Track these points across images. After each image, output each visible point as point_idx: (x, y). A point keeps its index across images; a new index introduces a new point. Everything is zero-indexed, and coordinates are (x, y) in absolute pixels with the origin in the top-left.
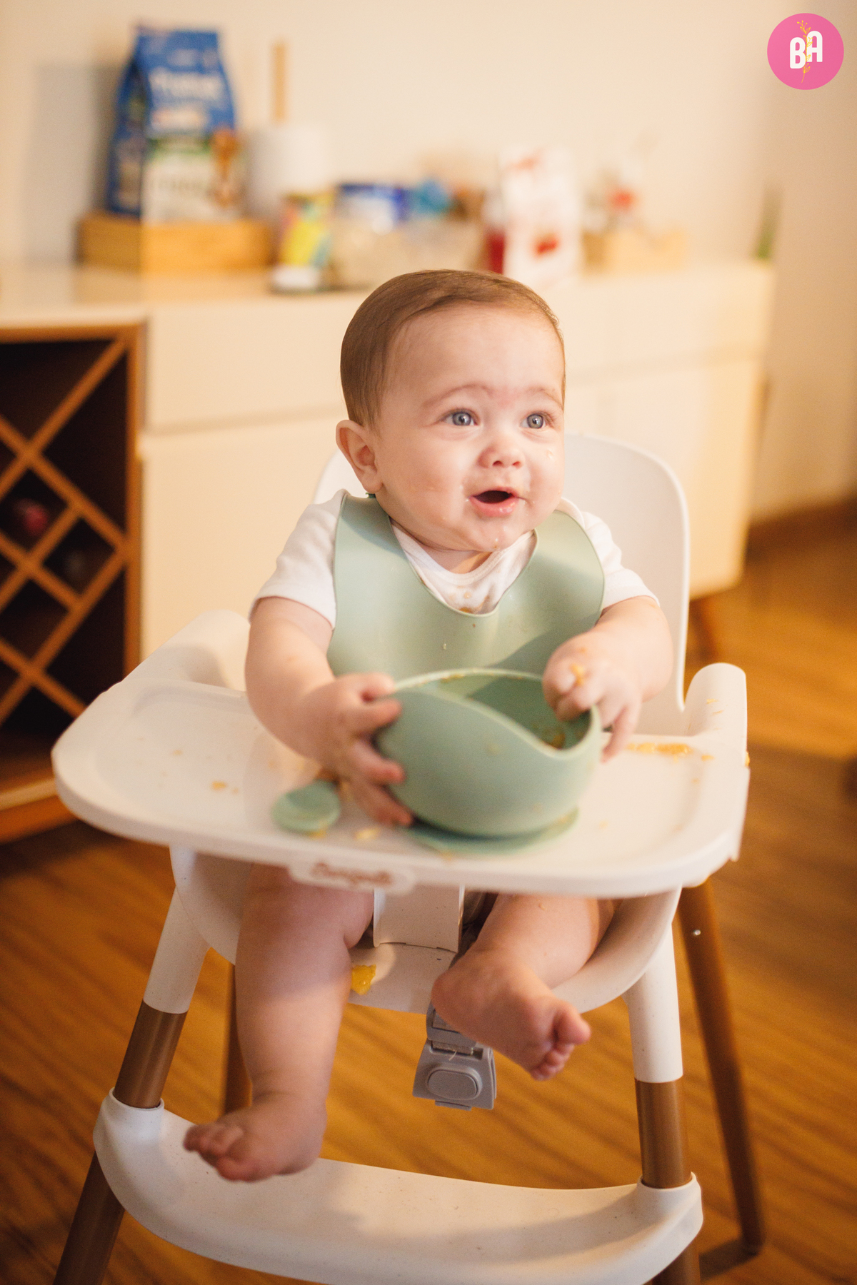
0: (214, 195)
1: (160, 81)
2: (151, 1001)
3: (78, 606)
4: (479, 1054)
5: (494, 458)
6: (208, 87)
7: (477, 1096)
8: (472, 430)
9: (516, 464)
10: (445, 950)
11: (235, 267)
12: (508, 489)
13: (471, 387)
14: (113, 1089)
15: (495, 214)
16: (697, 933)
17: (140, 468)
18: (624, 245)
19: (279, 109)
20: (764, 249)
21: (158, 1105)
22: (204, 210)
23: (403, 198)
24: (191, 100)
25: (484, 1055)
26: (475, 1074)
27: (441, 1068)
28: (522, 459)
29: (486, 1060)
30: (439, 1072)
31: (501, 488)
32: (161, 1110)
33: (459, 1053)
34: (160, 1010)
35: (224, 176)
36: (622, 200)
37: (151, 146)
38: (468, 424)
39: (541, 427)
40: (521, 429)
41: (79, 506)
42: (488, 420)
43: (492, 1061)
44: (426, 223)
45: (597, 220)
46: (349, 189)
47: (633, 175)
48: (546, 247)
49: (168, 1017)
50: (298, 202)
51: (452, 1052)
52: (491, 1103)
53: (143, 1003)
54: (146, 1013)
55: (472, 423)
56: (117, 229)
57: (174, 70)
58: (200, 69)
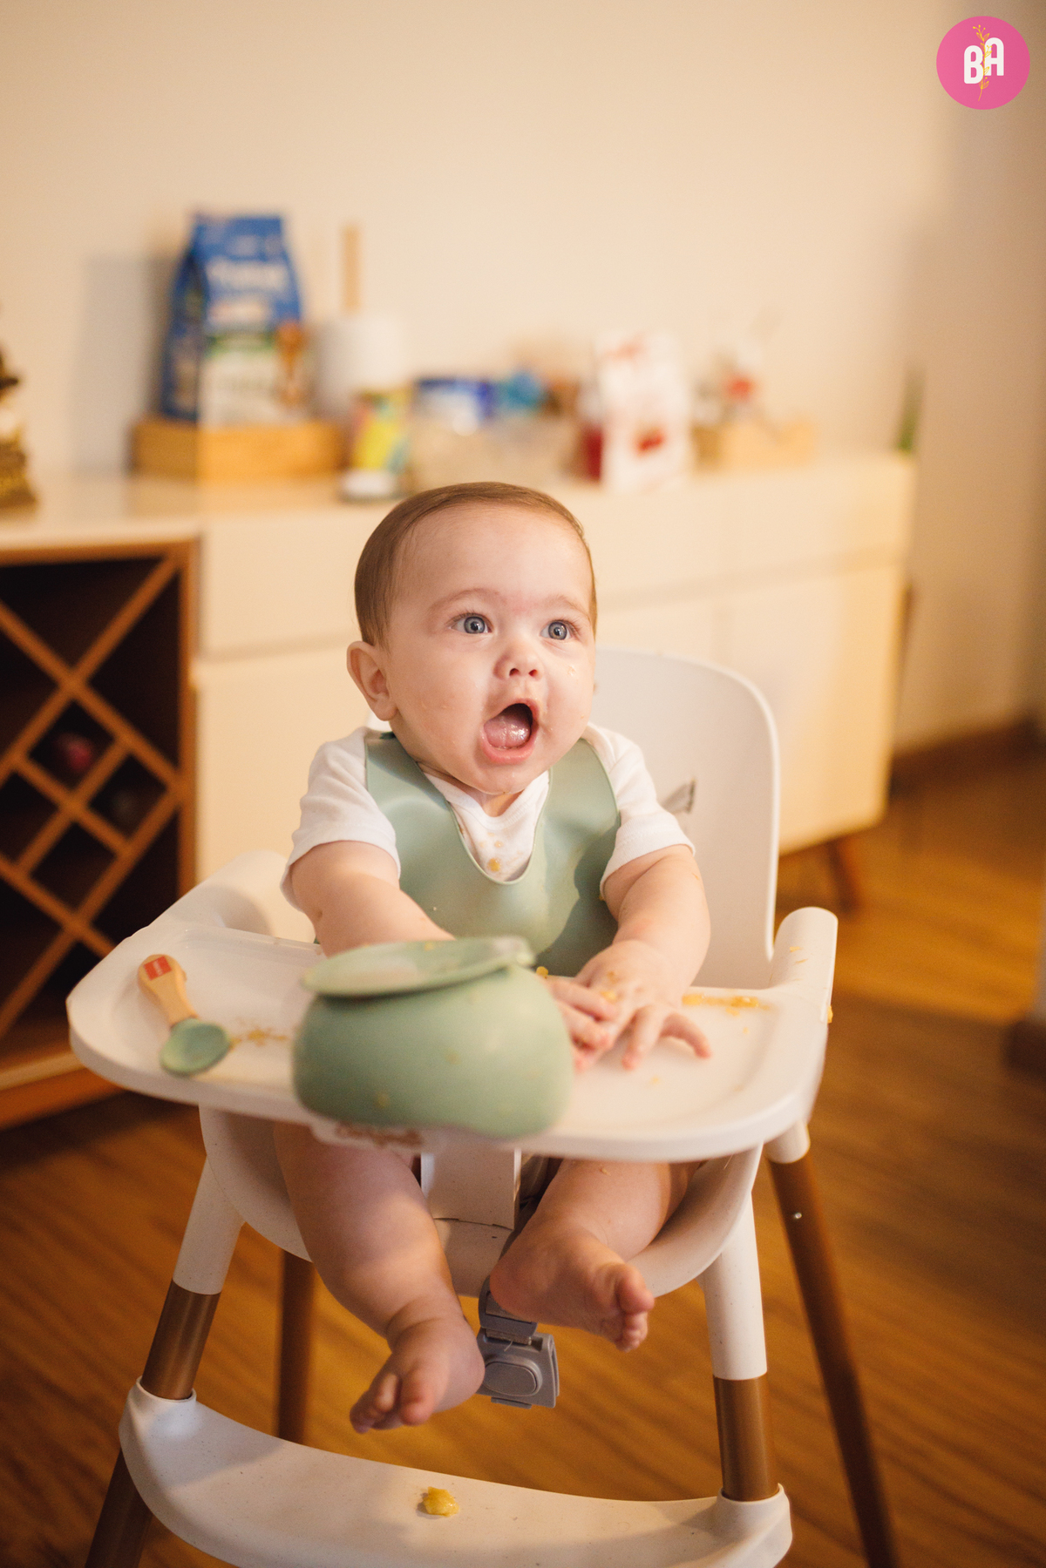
0: (280, 395)
1: (220, 272)
2: (181, 1281)
3: (127, 851)
4: (538, 1344)
5: (510, 666)
6: (272, 277)
7: (538, 1390)
8: (485, 638)
9: (533, 673)
10: (501, 1227)
11: (302, 474)
12: (528, 701)
13: (480, 592)
14: (140, 1377)
15: (591, 407)
16: (798, 1216)
17: (194, 697)
18: (741, 438)
19: (351, 296)
20: (906, 440)
21: (188, 1396)
22: (267, 411)
23: (488, 393)
24: (253, 291)
25: (544, 1345)
26: (534, 1367)
27: (497, 1360)
28: (540, 668)
29: (546, 1352)
30: (496, 1364)
31: (521, 699)
32: (192, 1402)
33: (515, 1343)
34: (190, 1290)
35: (290, 374)
36: (740, 388)
37: (208, 343)
38: (482, 632)
39: (564, 638)
40: (541, 638)
41: (127, 741)
42: (502, 627)
43: (553, 1352)
44: (516, 419)
45: (709, 412)
46: (428, 385)
47: (751, 360)
48: (649, 443)
49: (199, 1298)
50: (371, 400)
51: (508, 1342)
52: (553, 1400)
53: (172, 1282)
54: (176, 1294)
55: (486, 631)
56: (171, 436)
57: (236, 259)
58: (262, 258)
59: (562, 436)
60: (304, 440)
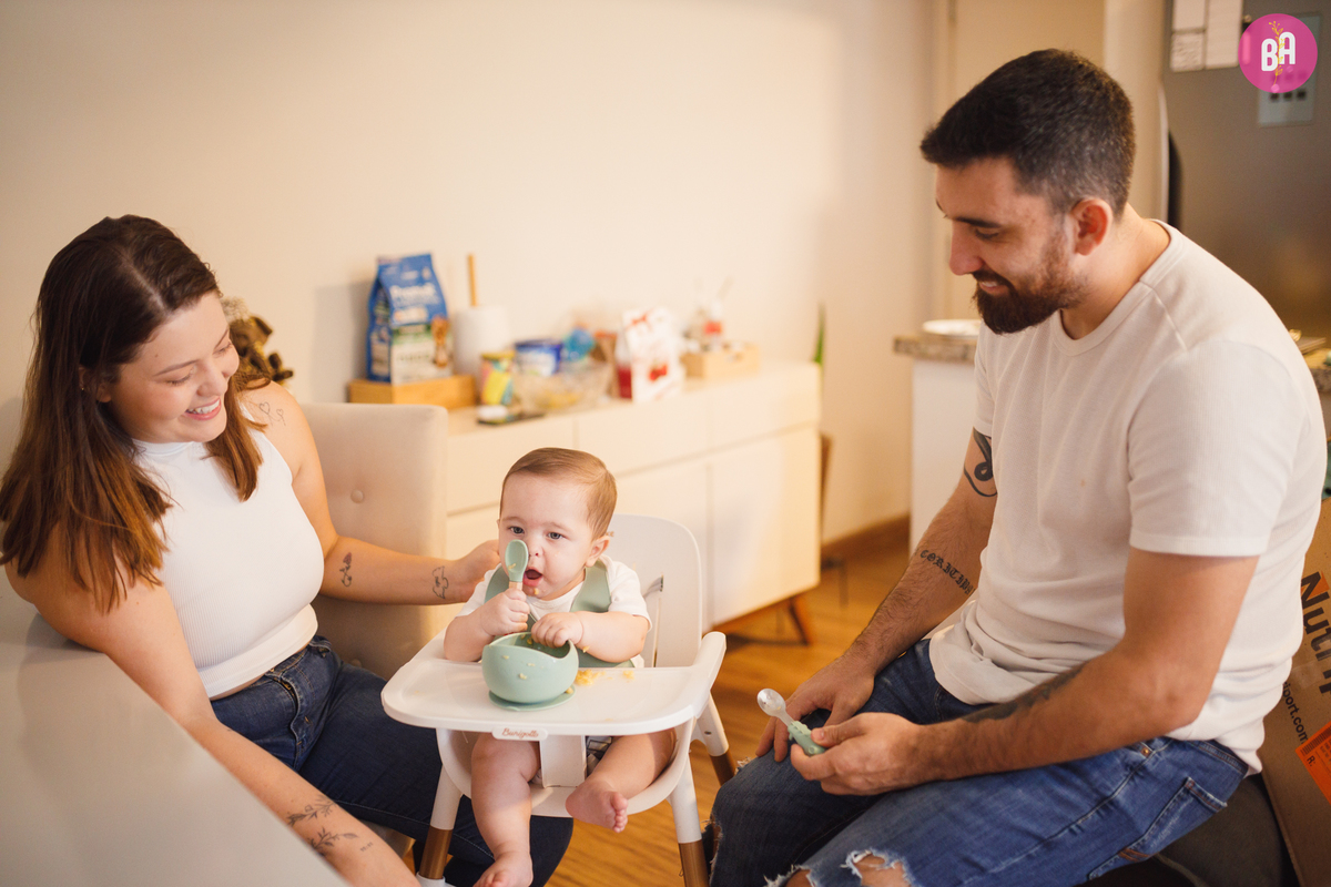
0: (435, 361)
1: (395, 292)
6: (428, 291)
9: (537, 555)
15: (622, 355)
18: (714, 361)
19: (473, 299)
22: (432, 371)
23: (558, 350)
24: (416, 304)
28: (540, 553)
35: (440, 348)
36: (713, 328)
37: (393, 335)
40: (547, 538)
46: (523, 346)
47: (717, 313)
48: (657, 374)
50: (491, 360)
56: (375, 386)
57: (404, 285)
58: (421, 282)
59: (607, 374)
60: (453, 387)
